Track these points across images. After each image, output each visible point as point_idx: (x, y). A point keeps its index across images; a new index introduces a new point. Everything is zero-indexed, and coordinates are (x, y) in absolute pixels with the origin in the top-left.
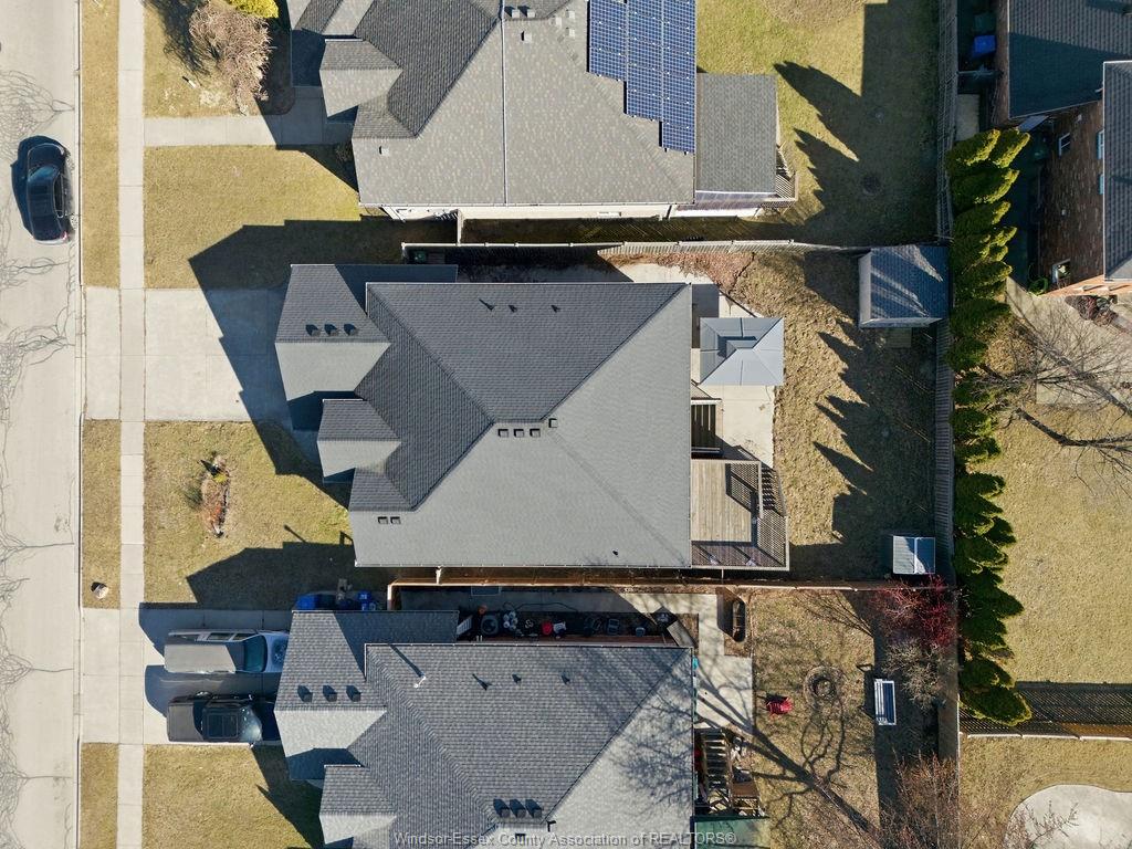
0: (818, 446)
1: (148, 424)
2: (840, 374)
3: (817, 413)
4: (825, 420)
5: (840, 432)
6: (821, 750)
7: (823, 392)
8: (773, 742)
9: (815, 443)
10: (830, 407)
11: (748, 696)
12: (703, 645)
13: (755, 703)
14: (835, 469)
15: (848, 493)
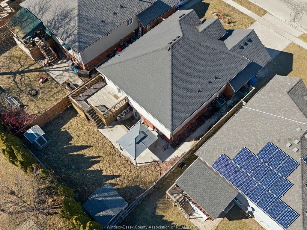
0: (91, 146)
1: (255, 21)
2: (103, 170)
3: (100, 155)
4: (95, 155)
5: (87, 156)
6: (22, 80)
7: (103, 161)
8: (37, 72)
9: (92, 146)
10: (97, 159)
11: (53, 76)
12: (77, 77)
13: (50, 76)
14: (80, 145)
15: (70, 142)
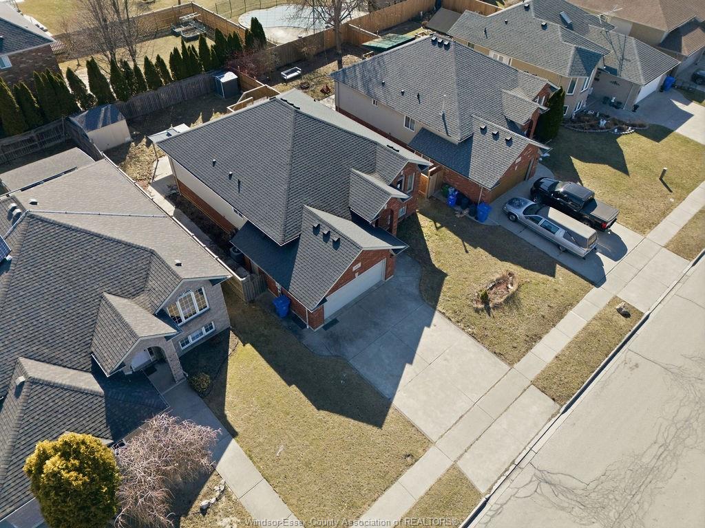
1: (511, 364)
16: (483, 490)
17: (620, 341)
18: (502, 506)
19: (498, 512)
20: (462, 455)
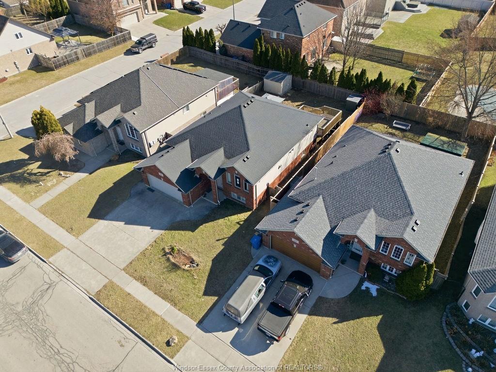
1: (124, 269)
16: (51, 260)
17: (144, 336)
18: (42, 268)
19: (39, 266)
20: (70, 250)
